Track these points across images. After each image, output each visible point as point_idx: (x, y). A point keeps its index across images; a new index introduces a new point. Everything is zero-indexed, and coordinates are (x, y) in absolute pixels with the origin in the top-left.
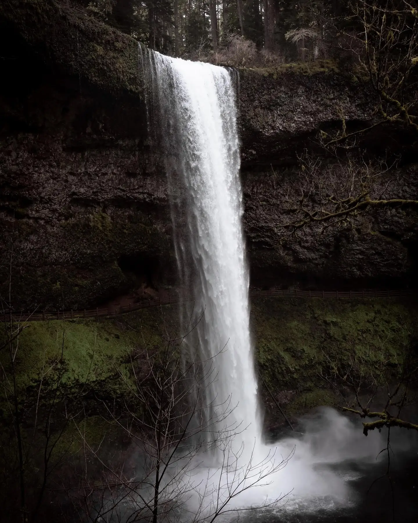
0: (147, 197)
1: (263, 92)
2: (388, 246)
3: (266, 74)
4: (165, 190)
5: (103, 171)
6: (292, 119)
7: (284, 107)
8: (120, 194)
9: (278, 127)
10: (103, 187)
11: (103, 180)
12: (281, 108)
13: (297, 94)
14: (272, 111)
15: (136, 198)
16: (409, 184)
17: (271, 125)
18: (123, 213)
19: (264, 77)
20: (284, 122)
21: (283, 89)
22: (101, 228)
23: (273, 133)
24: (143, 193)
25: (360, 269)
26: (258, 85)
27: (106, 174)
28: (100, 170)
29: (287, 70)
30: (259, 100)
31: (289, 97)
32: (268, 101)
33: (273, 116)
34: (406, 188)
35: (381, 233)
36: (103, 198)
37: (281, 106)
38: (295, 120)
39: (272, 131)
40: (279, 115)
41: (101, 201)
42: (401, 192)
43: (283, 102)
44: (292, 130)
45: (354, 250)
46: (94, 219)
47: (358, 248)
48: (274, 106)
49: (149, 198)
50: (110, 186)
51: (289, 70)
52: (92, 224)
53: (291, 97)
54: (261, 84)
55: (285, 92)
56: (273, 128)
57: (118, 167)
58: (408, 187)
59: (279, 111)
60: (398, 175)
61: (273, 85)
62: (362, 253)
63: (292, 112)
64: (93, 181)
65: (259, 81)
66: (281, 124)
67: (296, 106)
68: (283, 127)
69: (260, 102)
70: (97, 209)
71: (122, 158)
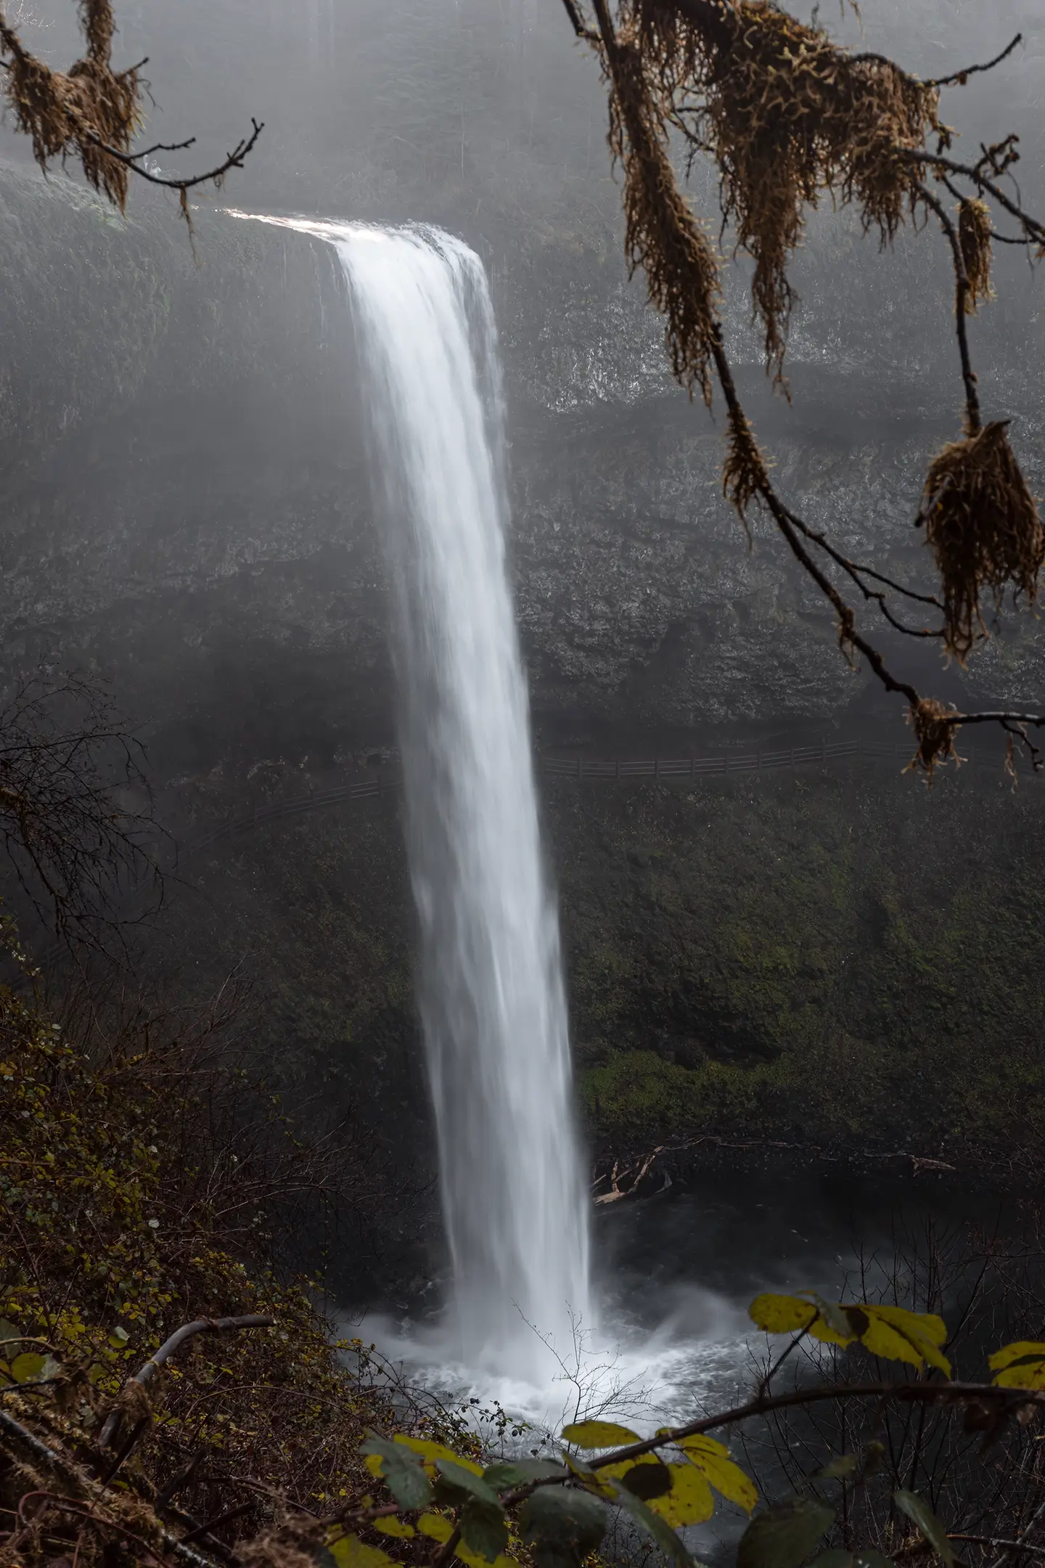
0: (194, 582)
1: (566, 301)
2: (816, 647)
3: (579, 251)
4: (240, 554)
6: (636, 369)
7: (618, 340)
8: (129, 593)
9: (594, 391)
12: (606, 342)
14: (582, 348)
15: (163, 591)
16: (894, 495)
17: (574, 387)
19: (574, 259)
20: (612, 379)
23: (577, 407)
24: (184, 575)
25: (730, 701)
30: (551, 324)
32: (575, 325)
33: (585, 361)
34: (885, 505)
35: (801, 615)
36: (85, 612)
37: (609, 336)
38: (641, 373)
39: (575, 402)
40: (600, 360)
41: (79, 619)
42: (872, 515)
43: (616, 327)
44: (630, 398)
45: (722, 659)
47: (735, 654)
48: (590, 337)
49: (199, 583)
50: (109, 579)
53: (638, 312)
54: (563, 280)
55: (623, 300)
56: (579, 394)
58: (891, 502)
59: (600, 350)
60: (867, 470)
61: (595, 281)
62: (742, 665)
63: (638, 352)
66: (601, 385)
67: (649, 338)
68: (607, 393)
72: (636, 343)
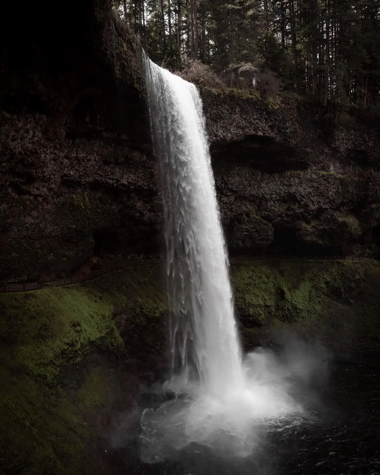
0: (115, 182)
1: (213, 107)
2: (264, 226)
3: (217, 94)
4: (128, 178)
5: (89, 157)
6: (230, 130)
7: (226, 121)
8: (98, 178)
9: (219, 135)
10: (87, 171)
11: (88, 166)
12: (223, 121)
13: (235, 112)
14: (216, 122)
15: (107, 183)
16: (283, 184)
17: (214, 133)
18: (95, 195)
19: (215, 95)
20: (224, 132)
21: (226, 107)
22: (83, 207)
23: (215, 139)
24: (113, 179)
25: (243, 242)
26: (210, 101)
27: (91, 160)
28: (87, 156)
29: (230, 93)
30: (210, 113)
31: (229, 113)
32: (216, 114)
33: (217, 126)
34: (281, 187)
35: (261, 217)
36: (85, 181)
37: (223, 119)
38: (231, 132)
39: (215, 138)
40: (221, 126)
41: (83, 183)
42: (278, 190)
43: (225, 117)
44: (228, 139)
45: (242, 229)
46: (76, 198)
47: (246, 227)
48: (219, 119)
49: (117, 184)
50: (92, 171)
51: (231, 93)
52: (75, 203)
53: (231, 113)
54: (212, 101)
55: (227, 109)
56: (216, 136)
57: (99, 155)
58: (283, 186)
59: (221, 123)
60: (277, 178)
61: (220, 102)
62: (247, 231)
63: (230, 125)
64: (81, 166)
65: (212, 98)
66: (221, 134)
67: (233, 121)
68: (223, 136)
69: (211, 115)
70: (78, 190)
71: (103, 147)
72: (230, 122)
